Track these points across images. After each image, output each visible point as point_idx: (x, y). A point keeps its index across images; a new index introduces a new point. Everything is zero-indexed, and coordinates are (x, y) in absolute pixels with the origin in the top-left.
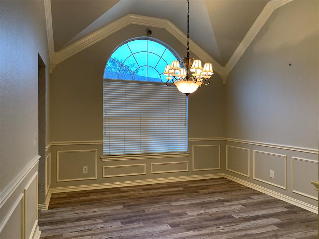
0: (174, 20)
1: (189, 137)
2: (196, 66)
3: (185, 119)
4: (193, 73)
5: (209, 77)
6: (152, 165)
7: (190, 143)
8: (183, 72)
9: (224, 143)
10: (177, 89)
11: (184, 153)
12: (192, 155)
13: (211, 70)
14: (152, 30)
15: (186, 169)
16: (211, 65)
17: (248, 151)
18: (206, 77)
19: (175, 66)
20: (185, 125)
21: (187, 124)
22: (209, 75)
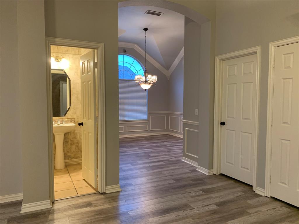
0: (139, 44)
1: (148, 111)
2: (149, 78)
3: (146, 101)
4: (148, 80)
5: (155, 82)
6: (127, 127)
7: (149, 115)
8: (144, 79)
9: (168, 115)
10: (141, 87)
11: (145, 120)
12: (150, 122)
13: (156, 79)
14: (126, 50)
15: (146, 129)
16: (156, 76)
17: (179, 118)
18: (154, 82)
19: (140, 77)
20: (146, 104)
21: (147, 104)
22: (155, 81)
